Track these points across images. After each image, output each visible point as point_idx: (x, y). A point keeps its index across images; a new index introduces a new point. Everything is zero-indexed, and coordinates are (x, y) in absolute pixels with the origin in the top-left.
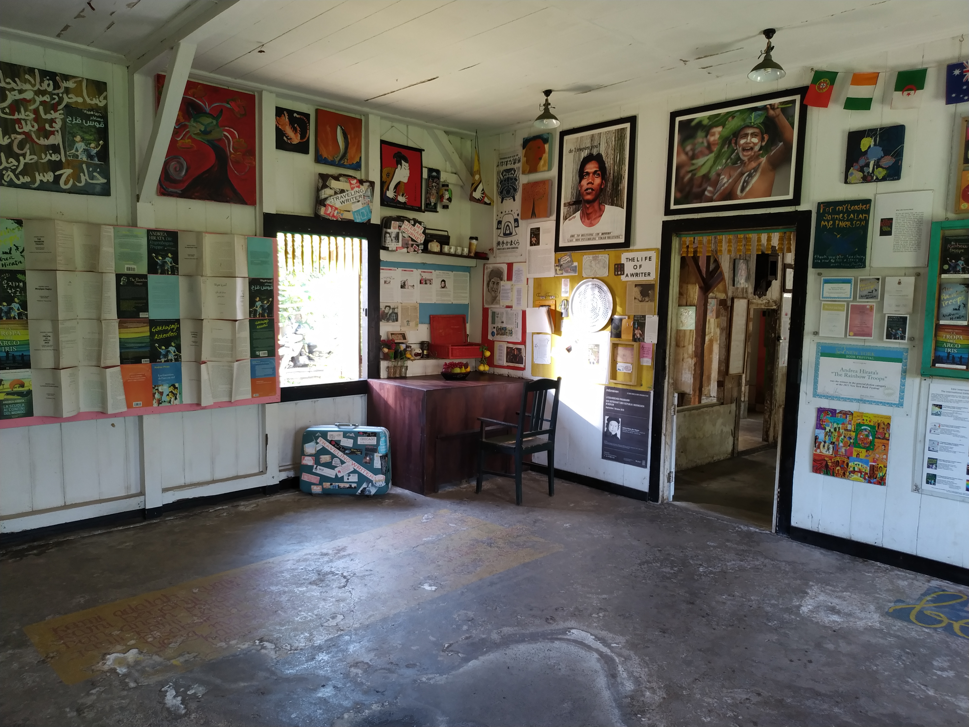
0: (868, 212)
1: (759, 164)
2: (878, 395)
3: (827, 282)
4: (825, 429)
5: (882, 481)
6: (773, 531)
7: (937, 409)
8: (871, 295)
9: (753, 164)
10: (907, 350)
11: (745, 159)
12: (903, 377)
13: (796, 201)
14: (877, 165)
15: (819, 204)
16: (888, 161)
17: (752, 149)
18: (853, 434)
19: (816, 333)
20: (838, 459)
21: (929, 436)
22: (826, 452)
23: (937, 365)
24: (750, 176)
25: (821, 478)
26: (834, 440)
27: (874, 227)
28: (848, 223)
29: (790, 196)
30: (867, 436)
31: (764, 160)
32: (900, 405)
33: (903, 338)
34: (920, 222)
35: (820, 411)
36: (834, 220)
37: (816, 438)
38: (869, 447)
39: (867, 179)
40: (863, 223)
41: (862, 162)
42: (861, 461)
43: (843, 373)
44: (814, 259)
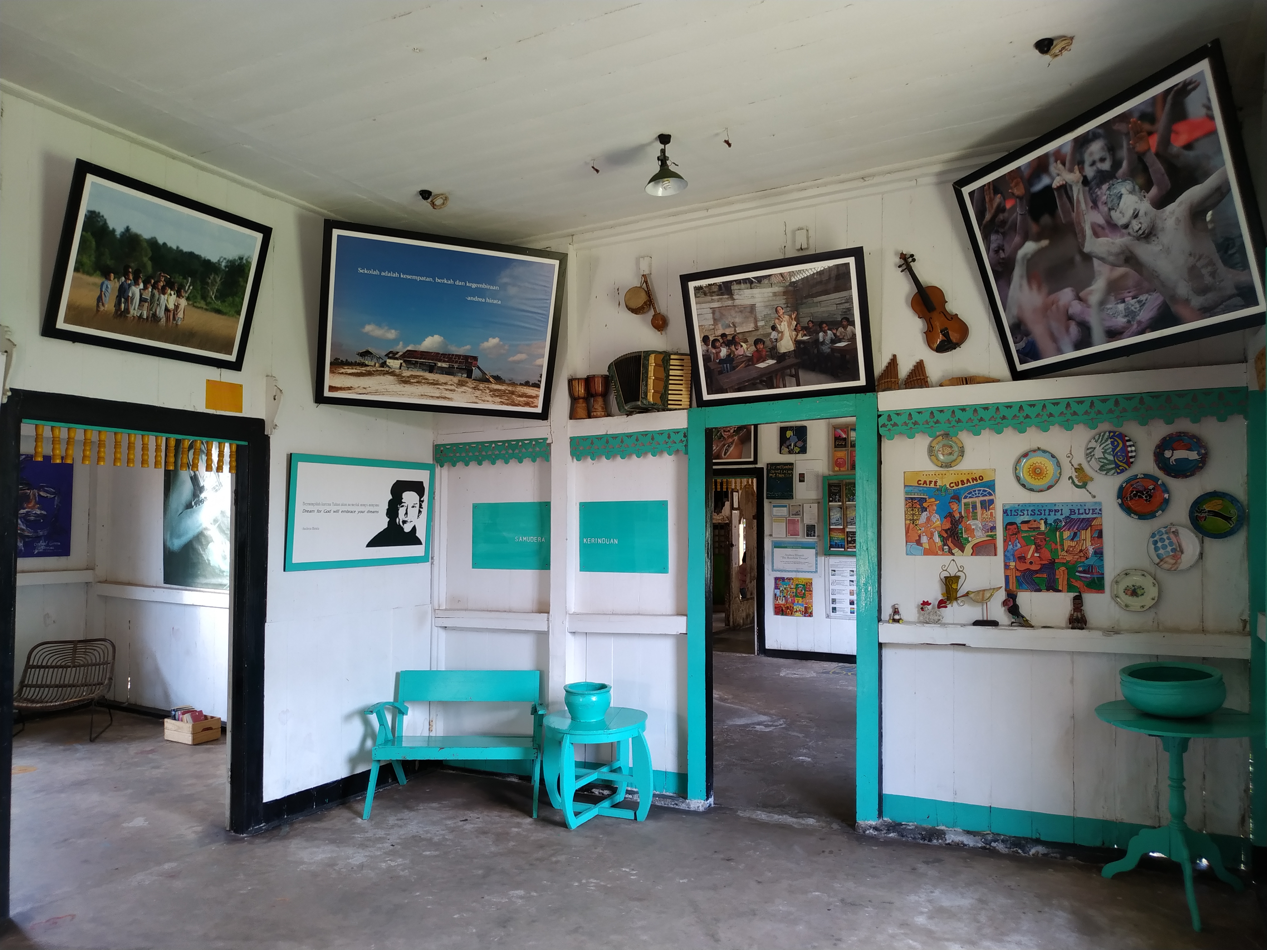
0: (792, 470)
1: (734, 440)
2: (805, 567)
3: (774, 507)
4: (779, 589)
5: (811, 615)
6: (756, 654)
7: (833, 572)
8: (797, 514)
9: (731, 440)
10: (816, 542)
11: (726, 436)
12: (816, 557)
13: (755, 462)
14: (795, 446)
15: (768, 464)
16: (800, 444)
17: (729, 431)
18: (795, 590)
19: (771, 535)
20: (788, 605)
21: (831, 587)
22: (781, 602)
23: (831, 549)
24: (729, 446)
25: (779, 617)
26: (785, 595)
27: (796, 478)
28: (783, 475)
29: (752, 459)
30: (802, 590)
31: (736, 438)
32: (816, 572)
33: (814, 536)
34: (817, 476)
35: (776, 579)
36: (776, 473)
37: (775, 595)
38: (803, 596)
39: (791, 452)
40: (791, 475)
41: (788, 443)
42: (800, 605)
43: (787, 557)
44: (767, 494)
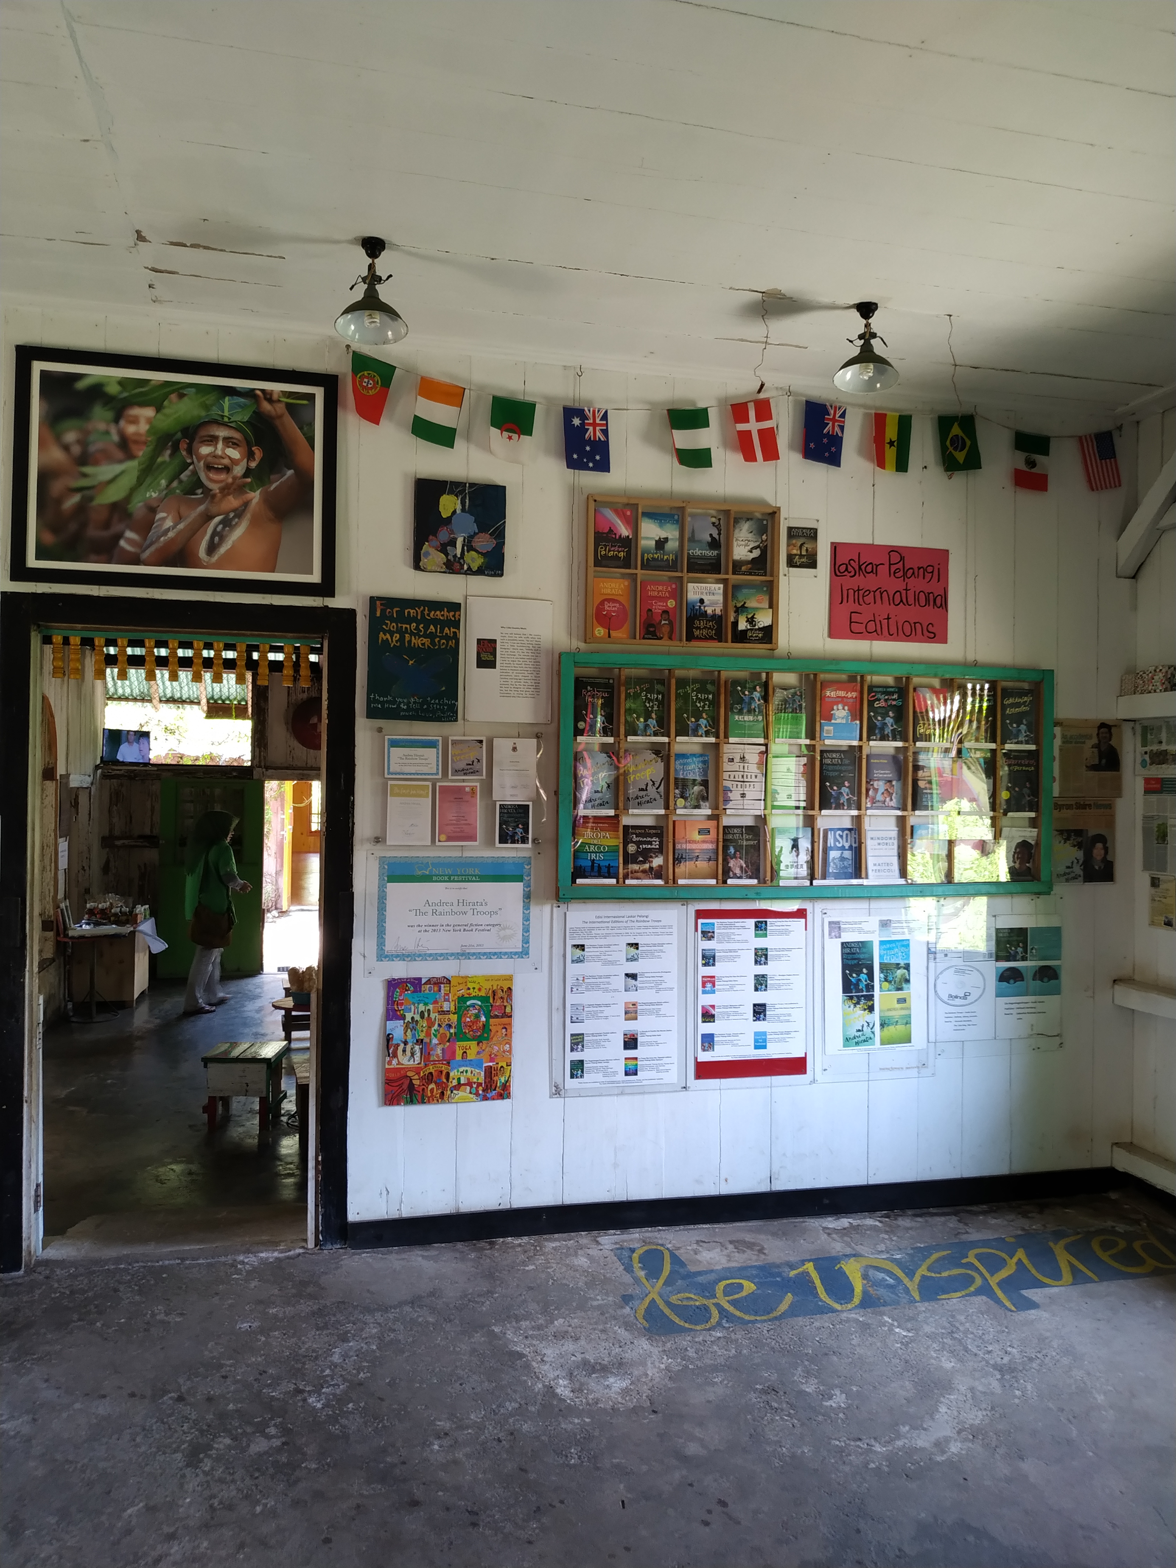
0: (456, 624)
1: (246, 504)
2: (488, 941)
3: (394, 744)
4: (403, 1018)
5: (504, 1093)
6: (311, 1244)
7: (578, 952)
8: (470, 769)
9: (233, 502)
10: (528, 861)
11: (215, 488)
12: (527, 907)
13: (327, 587)
14: (469, 546)
15: (373, 600)
16: (485, 542)
17: (227, 469)
18: (454, 1018)
19: (378, 840)
20: (431, 1069)
21: (571, 999)
22: (406, 1060)
23: (579, 881)
24: (227, 523)
25: (400, 1111)
26: (422, 1036)
27: (468, 653)
28: (427, 642)
29: (315, 577)
30: (477, 1016)
31: (255, 496)
32: (524, 953)
33: (524, 840)
34: (537, 650)
35: (393, 985)
36: (402, 633)
37: (388, 1038)
38: (482, 1035)
39: (453, 567)
40: (452, 643)
41: (443, 535)
42: (471, 1063)
43: (429, 910)
44: (368, 702)
